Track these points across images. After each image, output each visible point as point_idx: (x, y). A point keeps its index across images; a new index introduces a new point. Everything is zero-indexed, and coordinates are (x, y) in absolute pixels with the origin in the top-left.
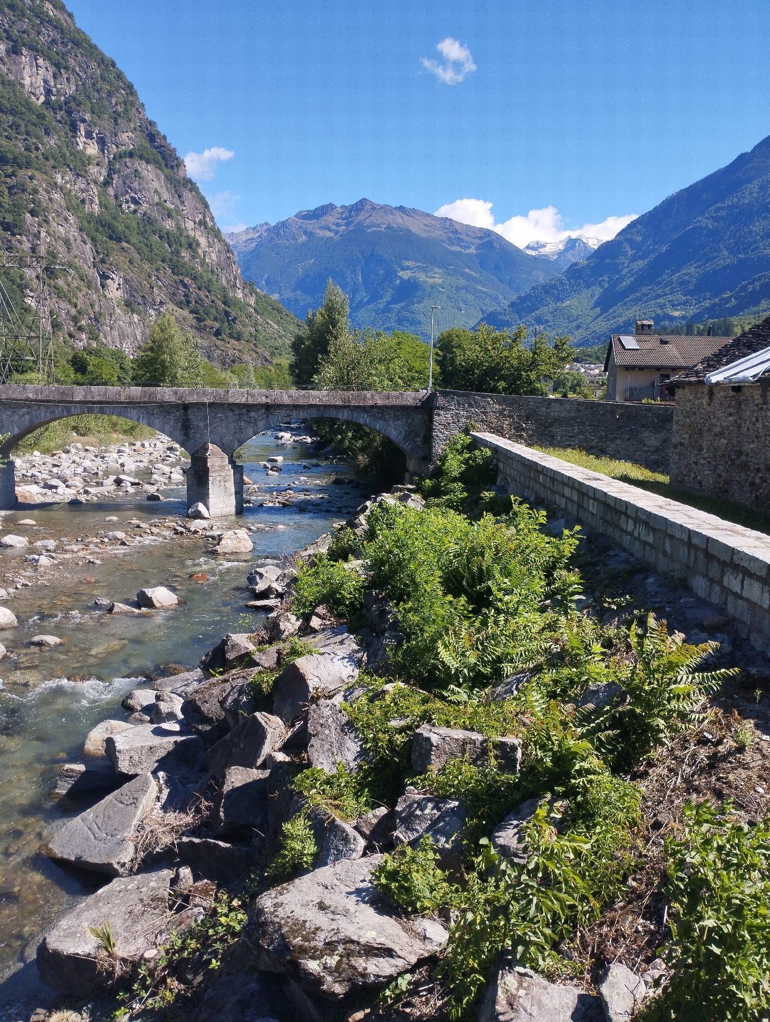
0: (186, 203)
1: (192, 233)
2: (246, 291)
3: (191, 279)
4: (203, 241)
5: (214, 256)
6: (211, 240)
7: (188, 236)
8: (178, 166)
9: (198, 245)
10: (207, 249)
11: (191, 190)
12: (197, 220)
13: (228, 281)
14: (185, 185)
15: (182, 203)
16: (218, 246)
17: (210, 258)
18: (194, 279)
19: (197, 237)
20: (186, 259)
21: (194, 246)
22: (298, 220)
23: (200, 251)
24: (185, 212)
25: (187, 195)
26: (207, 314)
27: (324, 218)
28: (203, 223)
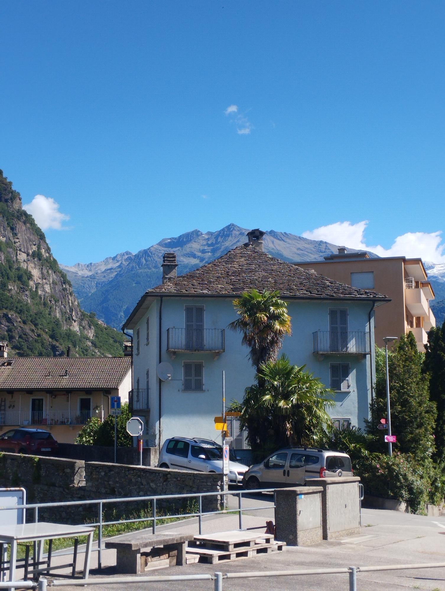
0: (19, 235)
1: (24, 266)
2: (84, 323)
3: (16, 312)
4: (36, 273)
5: (47, 288)
6: (45, 272)
7: (18, 269)
8: (13, 199)
9: (30, 277)
10: (40, 281)
11: (25, 223)
12: (31, 252)
13: (63, 313)
14: (19, 218)
15: (15, 235)
16: (53, 277)
17: (44, 290)
18: (20, 312)
19: (30, 269)
20: (13, 292)
21: (25, 278)
22: (161, 248)
23: (31, 283)
24: (18, 244)
25: (21, 227)
26: (31, 350)
27: (188, 245)
28: (37, 255)
